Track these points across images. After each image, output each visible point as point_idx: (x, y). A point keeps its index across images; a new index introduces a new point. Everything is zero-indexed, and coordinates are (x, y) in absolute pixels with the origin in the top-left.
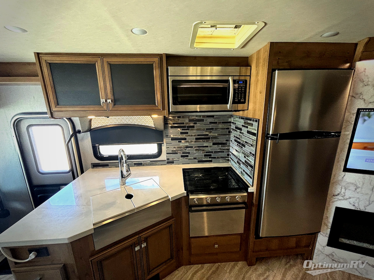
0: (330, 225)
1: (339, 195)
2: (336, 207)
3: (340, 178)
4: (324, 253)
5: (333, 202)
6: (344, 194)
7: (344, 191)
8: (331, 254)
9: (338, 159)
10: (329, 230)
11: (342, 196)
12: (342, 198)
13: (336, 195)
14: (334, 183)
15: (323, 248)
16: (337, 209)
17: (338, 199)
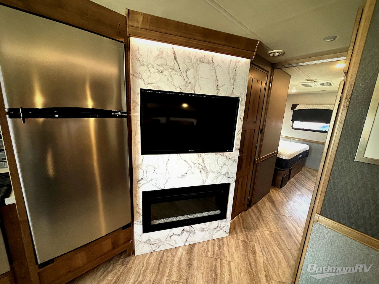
0: (141, 212)
1: (143, 179)
2: (143, 192)
3: (140, 162)
4: (142, 241)
5: (139, 188)
6: (146, 177)
7: (146, 175)
8: (148, 239)
9: (135, 142)
10: (142, 217)
11: (145, 179)
12: (146, 182)
13: (141, 180)
14: (136, 168)
15: (140, 236)
16: (144, 193)
17: (142, 184)
